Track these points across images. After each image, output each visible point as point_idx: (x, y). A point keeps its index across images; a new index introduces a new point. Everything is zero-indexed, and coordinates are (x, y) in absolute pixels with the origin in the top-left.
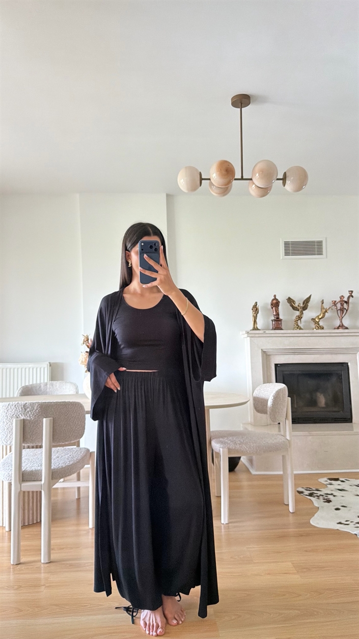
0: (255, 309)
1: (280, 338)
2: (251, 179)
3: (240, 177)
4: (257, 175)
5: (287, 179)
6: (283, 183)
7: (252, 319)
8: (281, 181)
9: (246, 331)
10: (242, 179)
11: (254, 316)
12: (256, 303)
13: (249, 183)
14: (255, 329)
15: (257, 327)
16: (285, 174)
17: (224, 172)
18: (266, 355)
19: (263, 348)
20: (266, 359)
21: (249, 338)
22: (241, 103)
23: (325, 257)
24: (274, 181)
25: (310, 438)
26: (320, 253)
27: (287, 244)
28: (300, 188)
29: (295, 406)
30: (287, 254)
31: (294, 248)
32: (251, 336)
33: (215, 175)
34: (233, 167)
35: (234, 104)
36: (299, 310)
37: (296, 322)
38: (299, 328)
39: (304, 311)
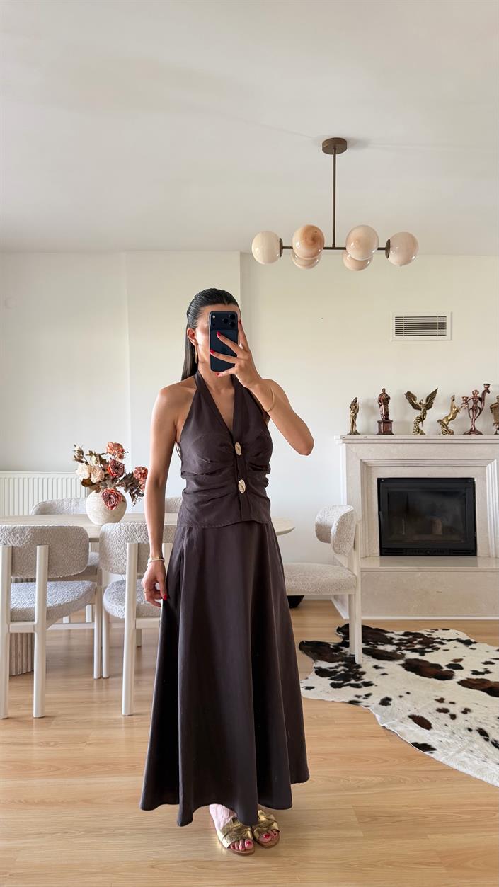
0: (355, 407)
1: (385, 445)
2: (345, 248)
3: (331, 246)
4: (353, 244)
5: (391, 249)
6: (386, 253)
8: (384, 251)
9: (341, 436)
10: (334, 247)
11: (352, 416)
12: (356, 399)
13: (343, 252)
14: (354, 433)
15: (356, 431)
16: (389, 241)
17: (310, 242)
18: (367, 466)
19: (362, 459)
20: (367, 471)
21: (344, 445)
22: (335, 149)
23: (450, 338)
24: (374, 251)
25: (420, 574)
26: (442, 333)
27: (398, 320)
28: (407, 261)
29: (404, 533)
30: (398, 333)
31: (409, 327)
32: (348, 441)
33: (298, 244)
34: (322, 234)
35: (326, 150)
36: (420, 410)
37: (417, 424)
38: (419, 432)
39: (427, 411)
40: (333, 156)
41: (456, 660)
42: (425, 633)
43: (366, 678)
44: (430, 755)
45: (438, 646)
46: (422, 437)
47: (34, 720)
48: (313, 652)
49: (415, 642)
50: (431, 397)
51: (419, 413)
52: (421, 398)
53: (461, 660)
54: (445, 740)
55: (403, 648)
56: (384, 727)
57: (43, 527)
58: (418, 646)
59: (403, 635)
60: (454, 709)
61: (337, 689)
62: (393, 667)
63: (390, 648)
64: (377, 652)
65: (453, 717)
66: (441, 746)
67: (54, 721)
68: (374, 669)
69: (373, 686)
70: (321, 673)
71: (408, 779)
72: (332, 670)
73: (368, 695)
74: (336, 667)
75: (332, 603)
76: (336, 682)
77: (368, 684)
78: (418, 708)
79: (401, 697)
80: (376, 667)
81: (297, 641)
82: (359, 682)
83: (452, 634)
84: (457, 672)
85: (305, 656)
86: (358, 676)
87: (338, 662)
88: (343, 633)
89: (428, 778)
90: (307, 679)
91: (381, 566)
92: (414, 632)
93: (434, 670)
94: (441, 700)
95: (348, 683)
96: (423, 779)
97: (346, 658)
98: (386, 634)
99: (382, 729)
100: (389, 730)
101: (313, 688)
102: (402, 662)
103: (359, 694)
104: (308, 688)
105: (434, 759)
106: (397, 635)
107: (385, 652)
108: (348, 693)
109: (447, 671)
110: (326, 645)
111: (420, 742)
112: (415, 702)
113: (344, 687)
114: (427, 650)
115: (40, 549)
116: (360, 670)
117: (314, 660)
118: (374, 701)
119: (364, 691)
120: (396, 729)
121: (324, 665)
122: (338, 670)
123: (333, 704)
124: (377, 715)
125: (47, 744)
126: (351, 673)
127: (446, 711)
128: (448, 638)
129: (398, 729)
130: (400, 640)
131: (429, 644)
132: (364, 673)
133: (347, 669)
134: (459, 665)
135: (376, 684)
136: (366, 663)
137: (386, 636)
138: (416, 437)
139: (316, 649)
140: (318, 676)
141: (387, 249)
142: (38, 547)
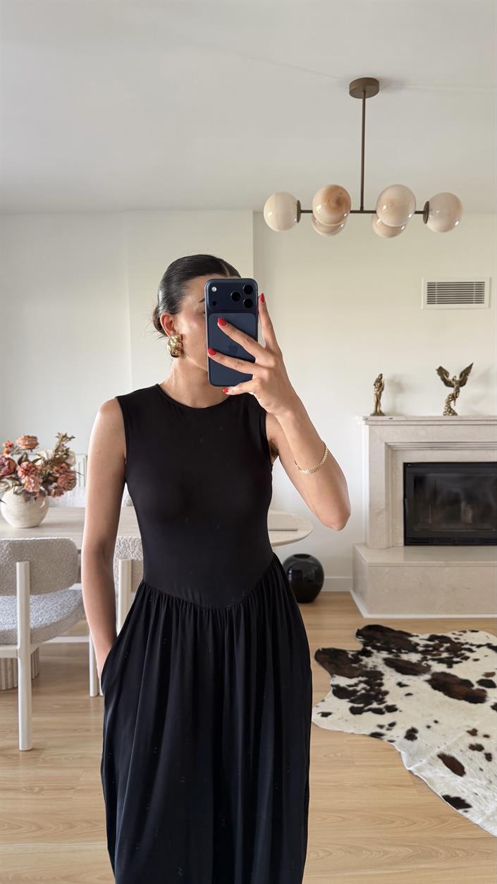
0: (379, 384)
1: (412, 427)
2: (374, 212)
3: (359, 209)
4: (385, 207)
5: (430, 212)
6: (424, 218)
7: (374, 399)
8: (422, 215)
9: (364, 417)
10: (362, 211)
11: (376, 394)
12: (381, 375)
13: (372, 217)
14: (378, 413)
15: (380, 411)
16: (427, 204)
17: (333, 205)
18: (392, 450)
19: (387, 441)
20: (392, 456)
21: (367, 426)
22: (365, 92)
23: (488, 306)
24: (410, 216)
25: (447, 569)
26: (480, 300)
27: (431, 286)
28: (449, 227)
29: (430, 521)
30: (431, 300)
31: (441, 293)
32: (370, 423)
33: (319, 208)
34: (348, 194)
35: (353, 93)
36: (453, 386)
37: (448, 403)
38: (450, 411)
39: (461, 389)
40: (362, 100)
41: (488, 675)
42: (452, 637)
43: (389, 701)
44: (465, 814)
45: (468, 654)
46: (454, 418)
47: (21, 753)
48: (330, 663)
49: (442, 649)
50: (465, 373)
51: (451, 390)
52: (454, 374)
53: (493, 674)
54: (480, 791)
55: (429, 657)
56: (410, 772)
57: (23, 541)
58: (445, 655)
59: (429, 640)
60: (488, 746)
61: (357, 716)
62: (419, 684)
63: (414, 658)
64: (400, 663)
65: (489, 757)
66: (477, 800)
67: (42, 756)
68: (398, 687)
69: (398, 712)
70: (339, 692)
71: (441, 851)
72: (351, 689)
73: (392, 725)
74: (356, 685)
75: (351, 596)
76: (356, 705)
77: (392, 709)
78: (448, 743)
79: (429, 727)
80: (400, 685)
81: (314, 646)
82: (382, 706)
83: (481, 637)
84: (490, 691)
85: (322, 669)
86: (381, 697)
87: (358, 677)
88: (364, 637)
89: (463, 850)
90: (323, 701)
91: (405, 560)
92: (440, 634)
93: (464, 689)
94: (473, 733)
95: (370, 707)
96: (457, 852)
97: (367, 671)
98: (411, 639)
99: (408, 774)
100: (416, 776)
101: (329, 714)
102: (428, 677)
103: (381, 724)
104: (325, 715)
105: (470, 822)
106: (421, 639)
107: (409, 663)
108: (370, 722)
109: (478, 690)
110: (344, 652)
111: (453, 795)
112: (444, 735)
113: (365, 714)
114: (455, 659)
115: (20, 567)
116: (383, 688)
117: (332, 674)
118: (399, 733)
119: (387, 718)
120: (423, 774)
121: (343, 681)
122: (358, 688)
123: (353, 738)
124: (403, 753)
125: (30, 790)
126: (372, 693)
127: (479, 748)
128: (478, 643)
129: (426, 774)
130: (426, 646)
131: (457, 651)
132: (386, 693)
133: (368, 688)
134: (491, 681)
135: (400, 709)
136: (388, 679)
137: (410, 641)
138: (447, 418)
139: (335, 660)
140: (335, 699)
141: (426, 212)
142: (18, 564)
